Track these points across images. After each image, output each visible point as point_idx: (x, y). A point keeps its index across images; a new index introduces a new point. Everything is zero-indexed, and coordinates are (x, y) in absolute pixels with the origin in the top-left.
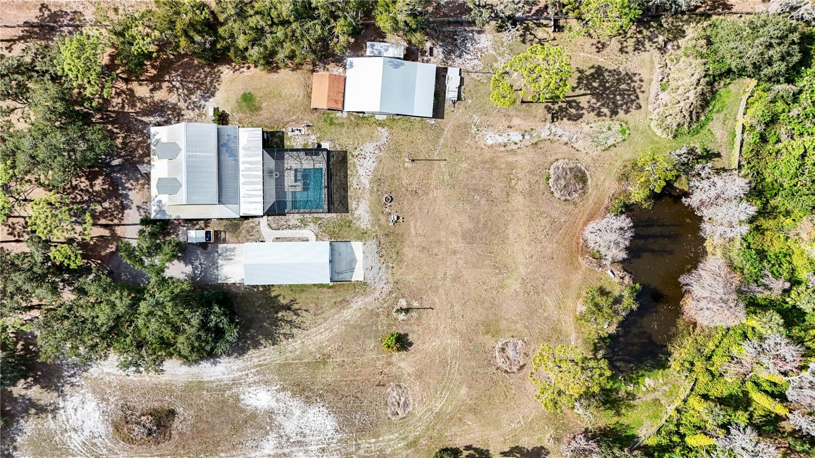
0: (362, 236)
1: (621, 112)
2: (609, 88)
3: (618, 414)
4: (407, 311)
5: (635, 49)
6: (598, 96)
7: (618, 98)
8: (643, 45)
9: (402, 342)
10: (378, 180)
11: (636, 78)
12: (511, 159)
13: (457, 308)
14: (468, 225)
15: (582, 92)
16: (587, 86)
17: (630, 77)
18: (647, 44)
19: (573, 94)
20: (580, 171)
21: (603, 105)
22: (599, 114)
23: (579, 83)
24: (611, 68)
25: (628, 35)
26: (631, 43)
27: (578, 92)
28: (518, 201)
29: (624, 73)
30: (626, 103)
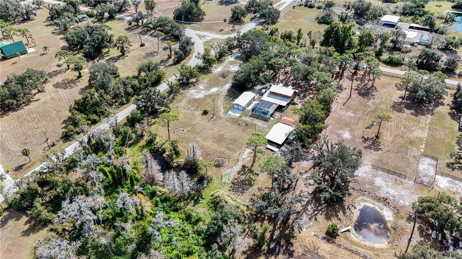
0: (240, 117)
1: (231, 185)
2: (243, 185)
3: (140, 147)
4: (212, 118)
5: (252, 199)
6: (242, 182)
7: (238, 186)
8: (252, 202)
9: (205, 113)
10: (255, 125)
11: (241, 194)
12: (238, 153)
13: (203, 126)
14: (225, 137)
15: (247, 178)
16: (248, 180)
17: (243, 193)
18: (251, 203)
19: (248, 175)
20: (220, 166)
21: (238, 181)
22: (236, 179)
23: (251, 178)
24: (250, 189)
25: (259, 199)
26: (255, 198)
27: (248, 176)
28: (223, 149)
29: (245, 192)
30: (234, 188)
